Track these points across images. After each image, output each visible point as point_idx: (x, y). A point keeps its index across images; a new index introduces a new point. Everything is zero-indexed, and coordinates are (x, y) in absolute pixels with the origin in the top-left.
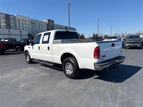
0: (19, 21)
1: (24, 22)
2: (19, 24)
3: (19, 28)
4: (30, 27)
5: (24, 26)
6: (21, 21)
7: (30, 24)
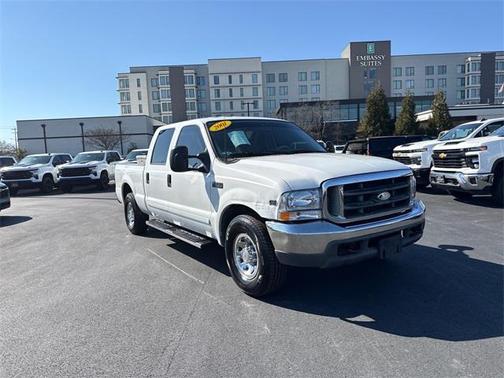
0: (216, 81)
1: (236, 79)
2: (218, 93)
3: (218, 105)
4: (260, 95)
5: (236, 93)
6: (224, 80)
7: (260, 82)
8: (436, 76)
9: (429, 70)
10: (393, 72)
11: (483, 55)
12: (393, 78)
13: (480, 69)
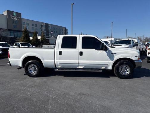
8: (35, 27)
9: (33, 25)
10: (22, 23)
11: (46, 24)
12: (22, 25)
13: (46, 27)
